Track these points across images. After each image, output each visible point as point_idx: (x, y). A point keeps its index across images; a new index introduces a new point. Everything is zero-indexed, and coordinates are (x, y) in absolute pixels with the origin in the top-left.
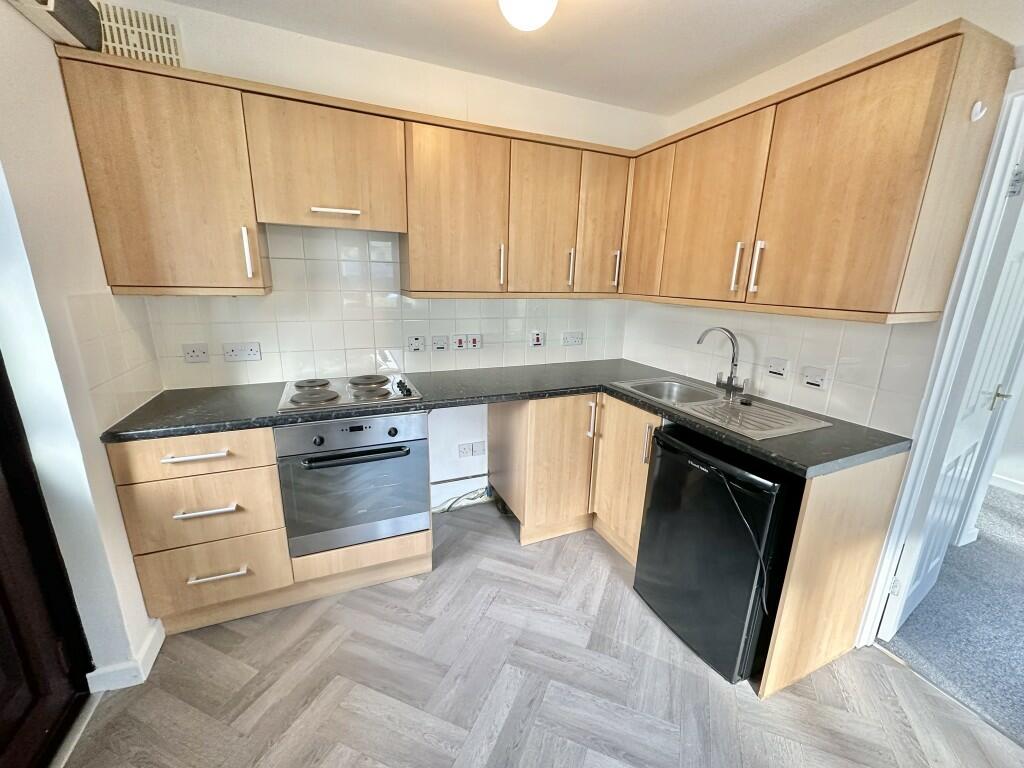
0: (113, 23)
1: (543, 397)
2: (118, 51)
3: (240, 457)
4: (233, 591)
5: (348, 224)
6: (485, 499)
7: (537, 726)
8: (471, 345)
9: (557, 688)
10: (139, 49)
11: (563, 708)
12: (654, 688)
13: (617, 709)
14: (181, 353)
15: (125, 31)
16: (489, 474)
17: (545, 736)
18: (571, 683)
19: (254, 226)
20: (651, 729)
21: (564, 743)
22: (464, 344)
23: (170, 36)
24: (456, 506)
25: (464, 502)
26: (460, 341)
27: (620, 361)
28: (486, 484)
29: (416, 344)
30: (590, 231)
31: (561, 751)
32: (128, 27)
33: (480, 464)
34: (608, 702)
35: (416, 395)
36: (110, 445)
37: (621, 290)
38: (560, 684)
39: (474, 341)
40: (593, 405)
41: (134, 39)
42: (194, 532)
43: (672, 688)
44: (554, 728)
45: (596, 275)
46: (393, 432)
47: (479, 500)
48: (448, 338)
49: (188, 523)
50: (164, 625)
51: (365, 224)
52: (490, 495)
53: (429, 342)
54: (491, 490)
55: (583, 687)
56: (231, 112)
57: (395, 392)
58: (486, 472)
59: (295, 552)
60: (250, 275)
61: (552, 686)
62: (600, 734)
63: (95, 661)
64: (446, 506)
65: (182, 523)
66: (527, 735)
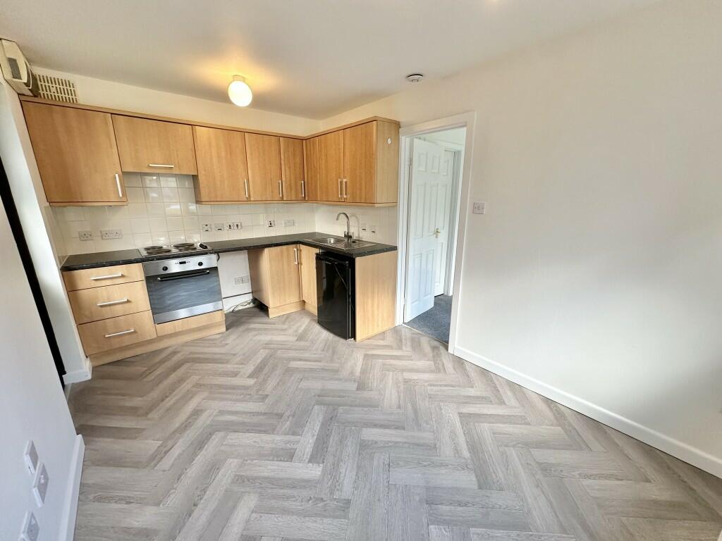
0: (43, 83)
1: (271, 246)
2: (46, 96)
3: (127, 277)
4: (127, 341)
5: (168, 171)
6: (252, 305)
8: (236, 227)
10: (56, 94)
14: (78, 236)
15: (49, 86)
16: (252, 292)
19: (121, 173)
22: (232, 228)
23: (72, 88)
24: (237, 309)
25: (240, 308)
26: (230, 226)
27: (315, 233)
28: (251, 298)
29: (206, 228)
30: (288, 173)
32: (50, 85)
33: (247, 287)
35: (209, 248)
36: (64, 273)
37: (307, 199)
39: (237, 226)
40: (295, 250)
41: (53, 90)
42: (107, 312)
45: (293, 192)
46: (200, 264)
47: (248, 306)
48: (223, 224)
49: (103, 309)
50: (91, 361)
51: (176, 171)
52: (254, 303)
53: (213, 227)
54: (255, 300)
56: (107, 124)
57: (199, 249)
58: (250, 291)
59: (157, 322)
60: (121, 195)
63: (66, 370)
64: (231, 310)
65: (100, 308)
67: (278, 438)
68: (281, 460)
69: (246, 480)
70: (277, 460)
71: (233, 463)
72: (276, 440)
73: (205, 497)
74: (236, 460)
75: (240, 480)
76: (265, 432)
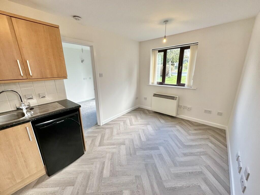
7: (100, 191)
9: (89, 190)
11: (94, 186)
12: (86, 167)
13: (92, 174)
17: (103, 188)
18: (87, 187)
20: (96, 167)
21: (103, 183)
31: (105, 183)
34: (91, 176)
38: (87, 190)
43: (85, 164)
44: (100, 186)
55: (87, 183)
61: (88, 191)
62: (99, 176)
66: (103, 192)
67: (156, 161)
68: (163, 156)
69: (174, 163)
70: (164, 157)
71: (172, 170)
72: (157, 161)
73: (186, 171)
74: (171, 170)
75: (175, 165)
76: (155, 166)
